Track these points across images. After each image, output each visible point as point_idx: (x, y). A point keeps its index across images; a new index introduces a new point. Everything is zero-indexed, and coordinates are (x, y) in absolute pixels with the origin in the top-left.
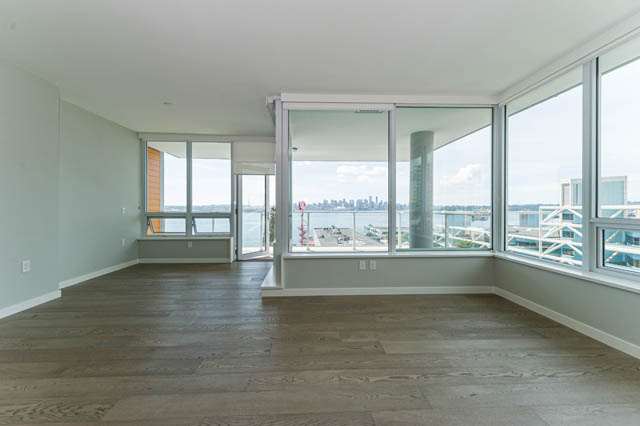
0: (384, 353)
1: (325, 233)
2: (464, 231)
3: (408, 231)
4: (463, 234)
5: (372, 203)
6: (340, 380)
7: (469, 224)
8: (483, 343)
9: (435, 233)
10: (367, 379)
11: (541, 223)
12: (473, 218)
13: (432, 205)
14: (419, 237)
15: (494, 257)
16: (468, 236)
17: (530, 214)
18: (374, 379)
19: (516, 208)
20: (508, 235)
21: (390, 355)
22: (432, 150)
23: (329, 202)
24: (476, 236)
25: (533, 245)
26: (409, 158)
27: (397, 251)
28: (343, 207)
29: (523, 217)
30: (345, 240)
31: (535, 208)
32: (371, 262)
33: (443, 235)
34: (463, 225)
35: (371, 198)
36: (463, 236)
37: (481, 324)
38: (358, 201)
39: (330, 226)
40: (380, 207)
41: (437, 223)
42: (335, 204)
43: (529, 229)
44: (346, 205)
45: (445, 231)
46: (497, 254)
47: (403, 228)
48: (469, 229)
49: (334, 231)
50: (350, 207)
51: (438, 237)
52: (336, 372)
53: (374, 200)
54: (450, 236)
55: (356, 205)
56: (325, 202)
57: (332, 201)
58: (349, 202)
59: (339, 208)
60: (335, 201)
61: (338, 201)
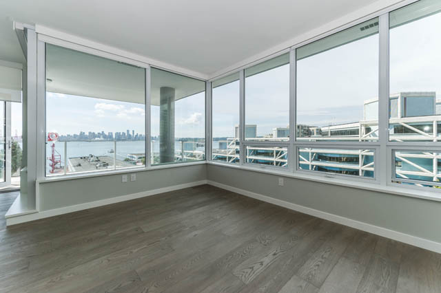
0: (143, 232)
1: (81, 161)
2: (192, 154)
3: (158, 155)
4: (192, 155)
5: (130, 135)
6: (109, 260)
7: (195, 149)
8: (201, 209)
9: (176, 156)
10: (131, 252)
11: (228, 147)
12: (198, 145)
13: (174, 137)
14: (166, 156)
15: (206, 164)
16: (194, 156)
17: (223, 143)
18: (136, 250)
19: (217, 139)
20: (213, 154)
21: (148, 232)
22: (174, 101)
23: (87, 134)
24: (199, 156)
25: (223, 159)
26: (159, 104)
27: (152, 165)
28: (102, 139)
29: (221, 144)
30: (104, 166)
31: (225, 139)
32: (132, 175)
33: (180, 157)
34: (192, 150)
35: (128, 131)
36: (192, 156)
37: (200, 200)
38: (117, 134)
39: (87, 155)
40: (137, 138)
41: (178, 149)
42: (93, 135)
43: (223, 151)
44: (105, 136)
45: (181, 154)
46: (208, 162)
47: (155, 153)
48: (195, 152)
49: (92, 159)
50: (108, 138)
51: (178, 158)
52: (105, 257)
53: (131, 133)
54: (185, 157)
55: (114, 137)
56: (82, 134)
57: (90, 133)
58: (107, 134)
59: (96, 139)
60: (94, 133)
61: (96, 133)
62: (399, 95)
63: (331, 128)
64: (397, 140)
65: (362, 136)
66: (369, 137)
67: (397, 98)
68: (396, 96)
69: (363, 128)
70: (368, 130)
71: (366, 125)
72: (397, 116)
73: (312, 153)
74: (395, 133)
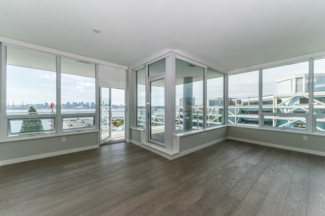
23: (71, 103)
28: (82, 107)
38: (92, 103)
44: (84, 105)
50: (86, 106)
55: (90, 105)
56: (68, 103)
57: (74, 103)
58: (85, 104)
59: (78, 107)
60: (76, 103)
61: (78, 103)
62: (304, 76)
63: (250, 99)
64: (302, 108)
65: (275, 106)
66: (280, 106)
67: (302, 78)
68: (302, 76)
69: (276, 99)
70: (279, 101)
71: (278, 98)
72: (302, 91)
73: (237, 118)
74: (300, 103)
